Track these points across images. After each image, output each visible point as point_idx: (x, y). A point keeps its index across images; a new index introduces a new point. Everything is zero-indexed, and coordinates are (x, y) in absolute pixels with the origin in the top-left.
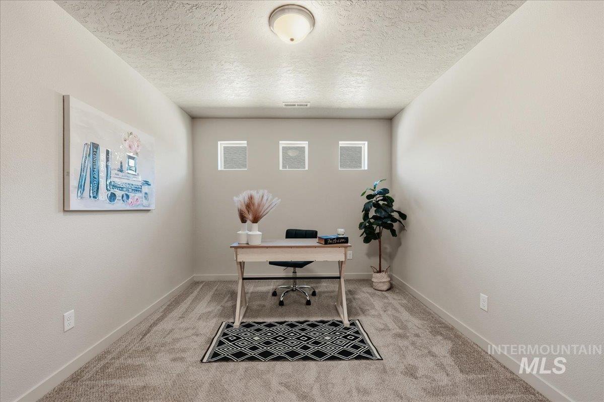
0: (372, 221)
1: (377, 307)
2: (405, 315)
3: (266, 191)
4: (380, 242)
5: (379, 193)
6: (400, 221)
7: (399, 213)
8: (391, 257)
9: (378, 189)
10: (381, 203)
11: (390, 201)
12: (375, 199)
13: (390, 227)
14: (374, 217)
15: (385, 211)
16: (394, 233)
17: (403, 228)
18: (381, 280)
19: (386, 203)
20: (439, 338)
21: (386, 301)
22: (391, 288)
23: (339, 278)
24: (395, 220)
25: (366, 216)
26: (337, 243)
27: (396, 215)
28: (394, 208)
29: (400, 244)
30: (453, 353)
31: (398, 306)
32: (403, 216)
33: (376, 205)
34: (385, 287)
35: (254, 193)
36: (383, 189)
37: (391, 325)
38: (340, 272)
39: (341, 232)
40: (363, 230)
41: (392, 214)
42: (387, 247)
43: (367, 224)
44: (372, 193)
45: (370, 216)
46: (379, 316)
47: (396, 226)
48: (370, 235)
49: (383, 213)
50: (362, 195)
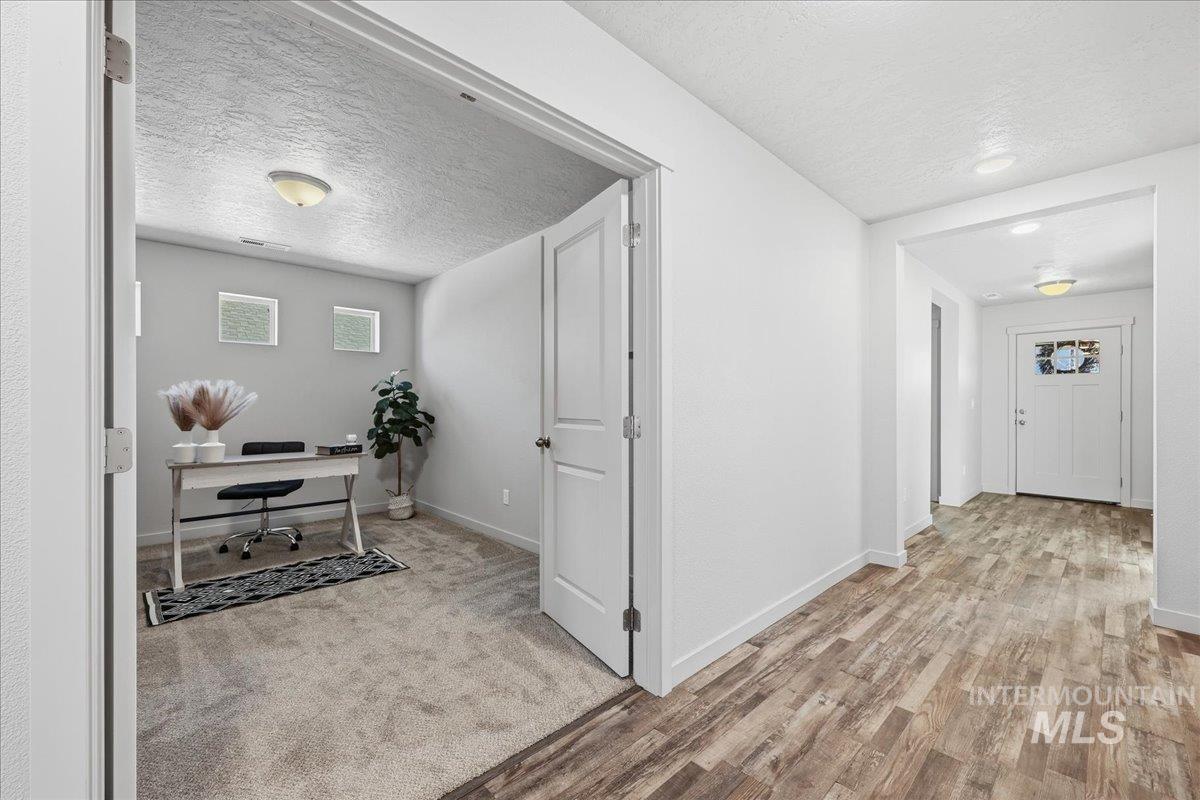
0: (387, 426)
1: (397, 535)
2: (432, 535)
3: (231, 383)
4: (399, 455)
5: (399, 388)
6: (425, 425)
7: (425, 414)
8: (414, 476)
9: (397, 382)
10: (400, 401)
11: (413, 398)
12: (391, 395)
13: (413, 435)
14: (390, 421)
15: (407, 412)
16: (418, 442)
17: (430, 435)
18: (400, 505)
19: (407, 401)
20: (468, 543)
21: (409, 527)
22: (414, 516)
23: (348, 500)
24: (420, 425)
25: (378, 421)
26: (347, 453)
27: (420, 418)
28: (419, 408)
29: (425, 456)
30: (481, 551)
31: (425, 530)
32: (431, 419)
33: (394, 404)
34: (407, 514)
35: (207, 384)
36: (405, 383)
37: (417, 544)
38: (349, 493)
39: (352, 439)
40: (374, 440)
41: (416, 416)
42: (409, 464)
43: (380, 431)
44: (388, 387)
45: (385, 420)
46: (402, 541)
47: (421, 432)
48: (384, 445)
49: (405, 414)
50: (374, 389)
